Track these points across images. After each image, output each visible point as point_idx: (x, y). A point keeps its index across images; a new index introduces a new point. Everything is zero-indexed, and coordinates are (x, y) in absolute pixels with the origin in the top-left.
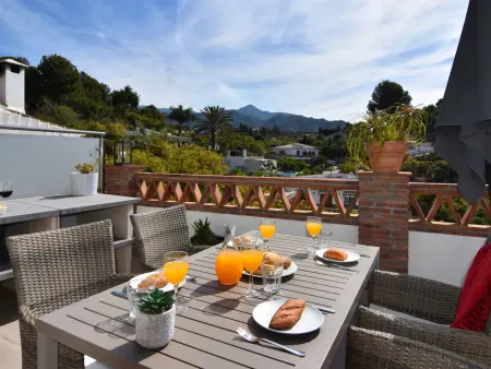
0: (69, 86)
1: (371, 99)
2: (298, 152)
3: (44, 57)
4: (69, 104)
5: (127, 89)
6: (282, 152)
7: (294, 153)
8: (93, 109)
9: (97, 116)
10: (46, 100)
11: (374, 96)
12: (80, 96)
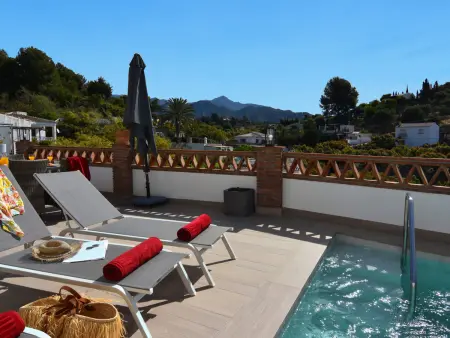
0: (46, 77)
1: (323, 93)
2: (257, 141)
3: (21, 49)
4: (46, 93)
5: (101, 80)
6: (244, 140)
7: (254, 141)
8: (69, 98)
9: (72, 105)
10: (24, 89)
11: (326, 91)
12: (57, 86)
